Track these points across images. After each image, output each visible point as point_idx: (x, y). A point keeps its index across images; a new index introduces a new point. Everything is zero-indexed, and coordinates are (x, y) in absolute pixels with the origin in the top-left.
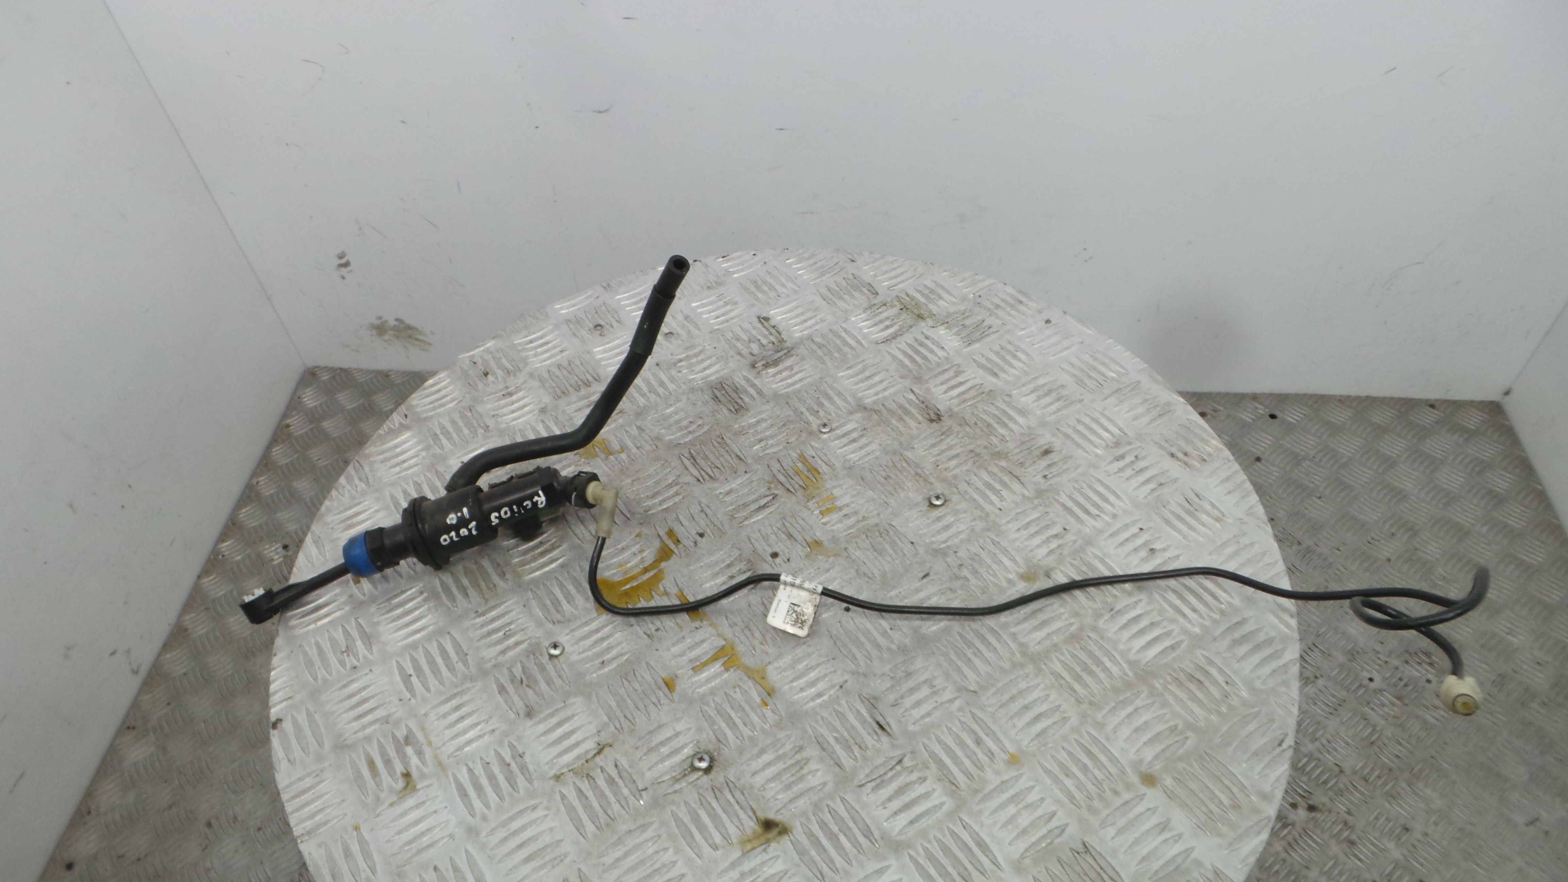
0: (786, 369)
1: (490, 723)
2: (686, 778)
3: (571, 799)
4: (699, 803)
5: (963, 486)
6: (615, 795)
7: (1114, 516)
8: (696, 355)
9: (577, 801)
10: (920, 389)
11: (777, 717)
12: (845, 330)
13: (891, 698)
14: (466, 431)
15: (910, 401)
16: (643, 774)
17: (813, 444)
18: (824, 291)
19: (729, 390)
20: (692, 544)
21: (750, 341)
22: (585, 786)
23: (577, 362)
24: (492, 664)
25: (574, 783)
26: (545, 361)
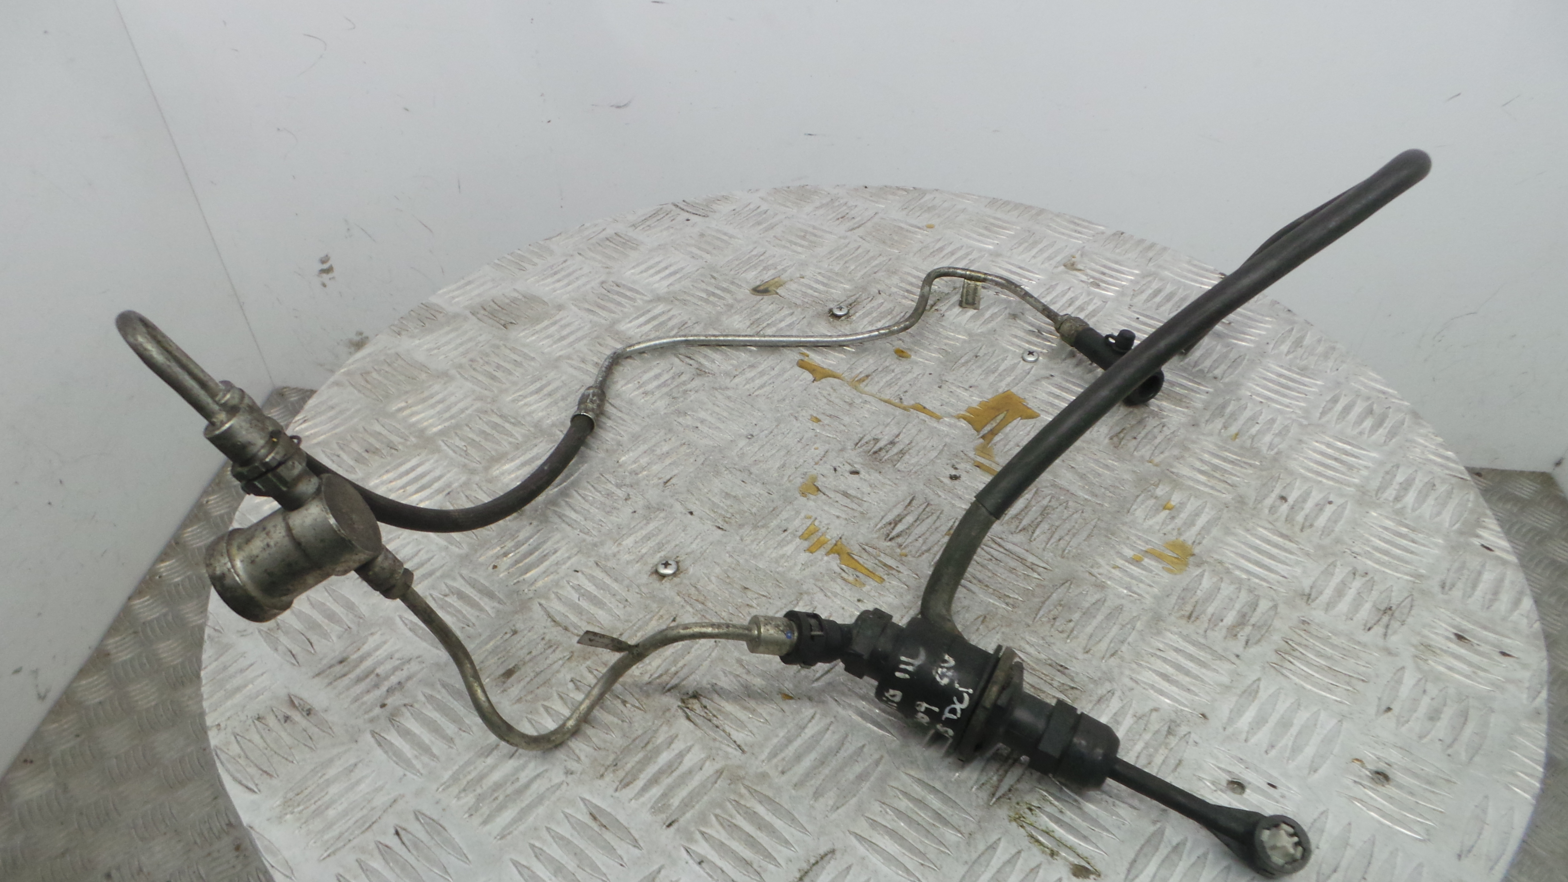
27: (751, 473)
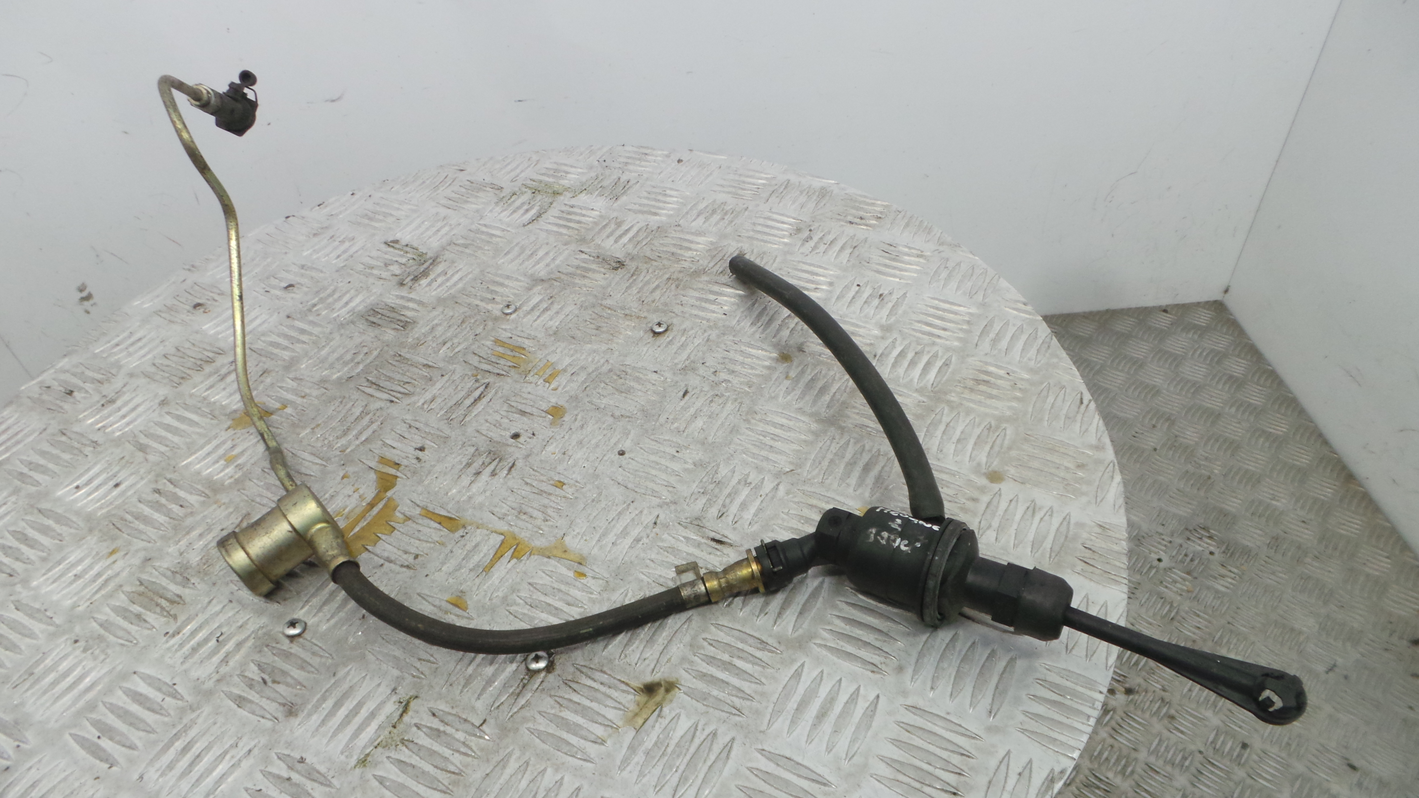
0: (439, 275)
1: (240, 745)
2: (529, 687)
3: (392, 777)
4: (557, 706)
5: (677, 309)
6: (448, 746)
7: (831, 284)
8: (330, 295)
9: (402, 775)
10: (589, 248)
11: (601, 582)
12: (485, 226)
13: (714, 511)
14: (67, 456)
15: (584, 261)
16: (473, 708)
17: (504, 327)
18: (444, 201)
19: (385, 312)
20: (415, 461)
21: (386, 265)
22: (404, 754)
23: (187, 345)
24: (214, 679)
25: (388, 757)
26: (144, 356)
27: (612, 416)
